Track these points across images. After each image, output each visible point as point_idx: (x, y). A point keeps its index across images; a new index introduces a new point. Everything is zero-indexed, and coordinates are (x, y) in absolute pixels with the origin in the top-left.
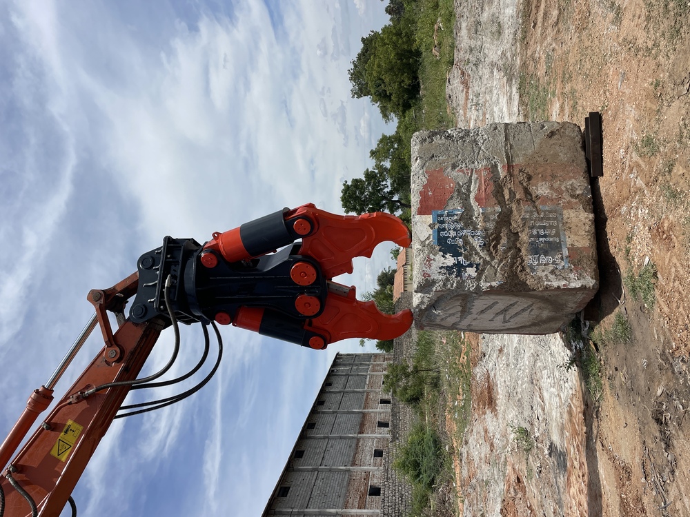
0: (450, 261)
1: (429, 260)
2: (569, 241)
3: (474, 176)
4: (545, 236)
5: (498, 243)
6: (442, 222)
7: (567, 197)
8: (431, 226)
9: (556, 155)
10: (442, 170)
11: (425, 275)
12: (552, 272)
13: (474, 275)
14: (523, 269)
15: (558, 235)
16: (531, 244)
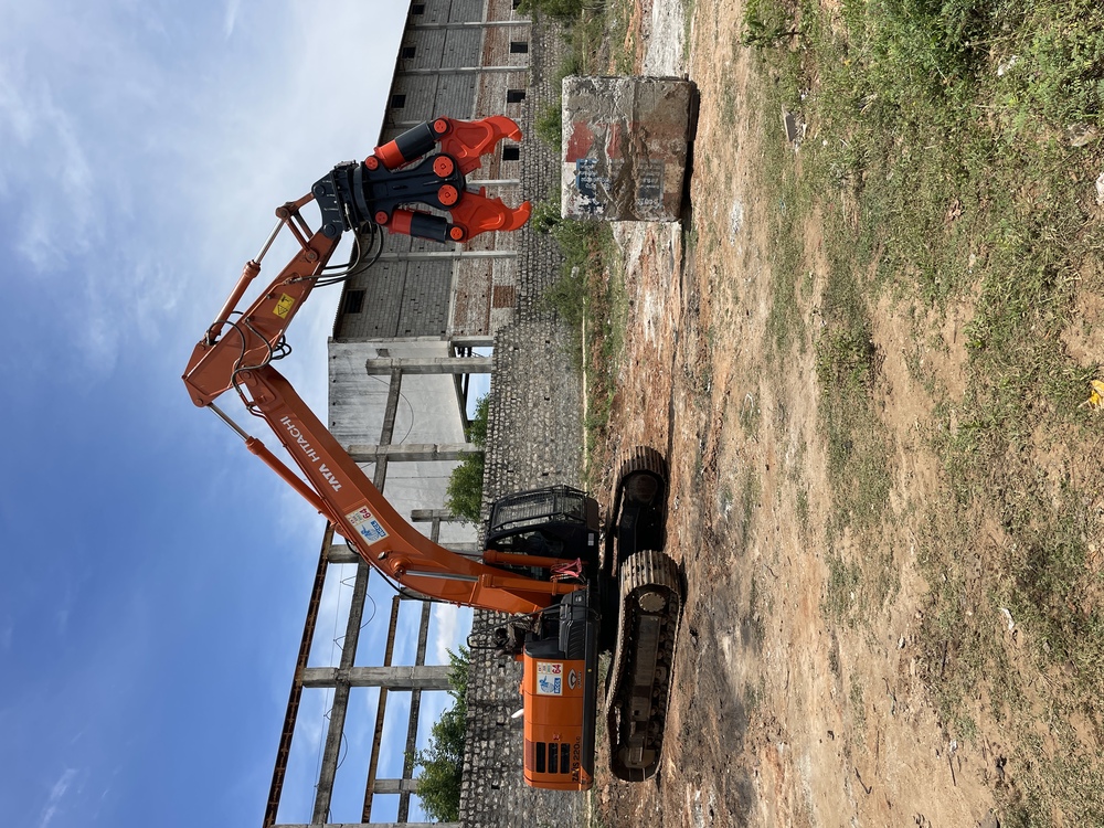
0: (587, 201)
1: (573, 200)
2: (665, 188)
3: (609, 130)
4: (650, 184)
5: (620, 188)
6: (583, 170)
7: (670, 153)
8: (575, 173)
9: (668, 115)
10: (585, 123)
11: (570, 211)
12: (651, 211)
13: (602, 212)
14: (634, 208)
15: (659, 183)
16: (641, 189)
